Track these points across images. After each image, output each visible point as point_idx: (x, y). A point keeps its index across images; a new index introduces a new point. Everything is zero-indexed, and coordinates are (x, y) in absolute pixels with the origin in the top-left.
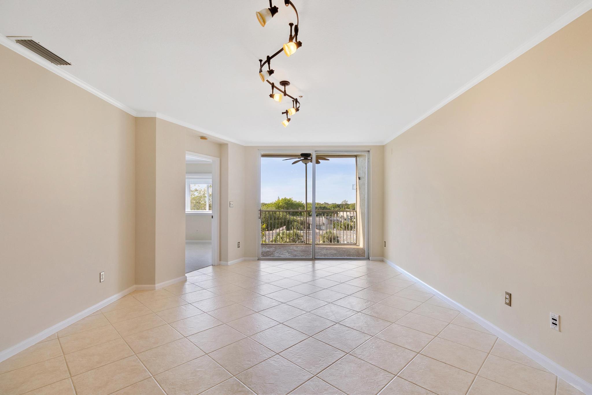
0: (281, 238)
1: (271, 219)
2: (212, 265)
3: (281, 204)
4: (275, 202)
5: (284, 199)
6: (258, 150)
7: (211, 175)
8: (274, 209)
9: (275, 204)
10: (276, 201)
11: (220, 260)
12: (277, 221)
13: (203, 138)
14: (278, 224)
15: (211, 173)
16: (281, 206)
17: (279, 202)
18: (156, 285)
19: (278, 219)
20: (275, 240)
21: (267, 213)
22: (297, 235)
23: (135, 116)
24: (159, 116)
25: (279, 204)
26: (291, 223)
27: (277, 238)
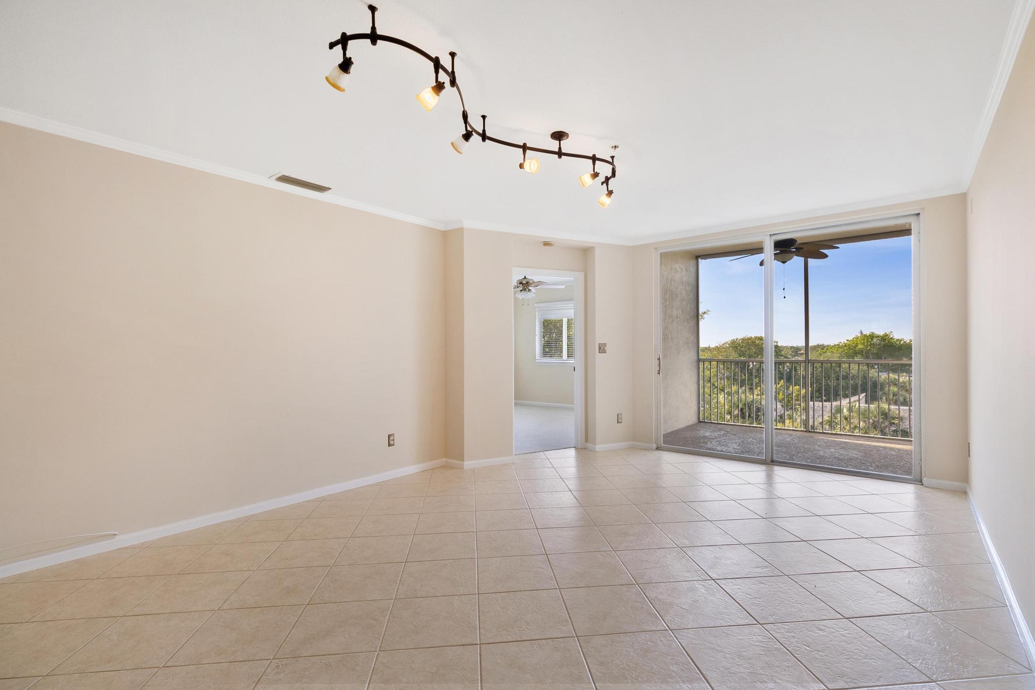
0: (846, 419)
1: (828, 377)
2: (575, 447)
3: (860, 346)
4: (846, 342)
5: (870, 335)
6: (656, 249)
7: (572, 304)
8: (835, 358)
9: (845, 346)
10: (848, 340)
11: (587, 441)
12: (842, 382)
13: (546, 244)
14: (845, 388)
15: (573, 300)
16: (862, 351)
17: (857, 344)
18: (465, 463)
19: (846, 377)
20: (829, 421)
21: (819, 365)
22: (885, 415)
23: (443, 230)
24: (467, 224)
25: (856, 346)
26: (882, 389)
27: (836, 418)
